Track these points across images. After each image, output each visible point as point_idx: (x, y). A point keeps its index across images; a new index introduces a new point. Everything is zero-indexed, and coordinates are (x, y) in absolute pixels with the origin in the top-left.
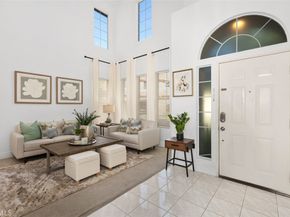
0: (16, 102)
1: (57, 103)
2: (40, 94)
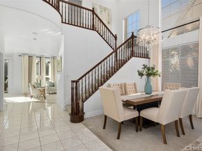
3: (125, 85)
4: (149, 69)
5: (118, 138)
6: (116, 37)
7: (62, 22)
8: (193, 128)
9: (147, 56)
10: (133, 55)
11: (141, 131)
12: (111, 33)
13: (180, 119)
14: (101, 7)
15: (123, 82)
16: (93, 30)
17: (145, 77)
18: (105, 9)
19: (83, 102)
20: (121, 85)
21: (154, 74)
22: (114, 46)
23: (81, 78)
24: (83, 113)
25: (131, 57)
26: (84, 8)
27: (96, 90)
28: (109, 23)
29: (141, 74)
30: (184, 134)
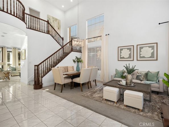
0: (118, 60)
1: (137, 60)
2: (128, 56)
3: (67, 67)
4: (78, 59)
5: (61, 92)
6: (63, 39)
7: (27, 28)
8: (96, 85)
9: (80, 51)
10: (72, 50)
11: (73, 89)
12: (60, 36)
13: (90, 81)
14: (53, 18)
15: (66, 65)
16: (48, 33)
17: (76, 63)
18: (56, 20)
19: (42, 77)
20: (65, 67)
21: (81, 62)
22: (62, 44)
23: (41, 63)
24: (42, 84)
25: (71, 52)
26: (41, 20)
27: (50, 70)
28: (59, 29)
29: (74, 61)
30: (91, 88)
